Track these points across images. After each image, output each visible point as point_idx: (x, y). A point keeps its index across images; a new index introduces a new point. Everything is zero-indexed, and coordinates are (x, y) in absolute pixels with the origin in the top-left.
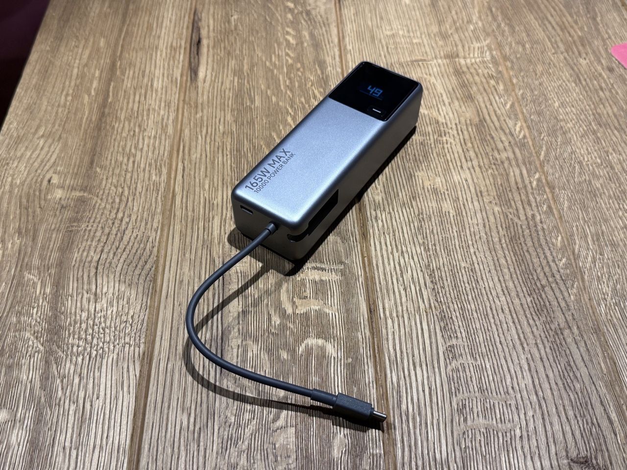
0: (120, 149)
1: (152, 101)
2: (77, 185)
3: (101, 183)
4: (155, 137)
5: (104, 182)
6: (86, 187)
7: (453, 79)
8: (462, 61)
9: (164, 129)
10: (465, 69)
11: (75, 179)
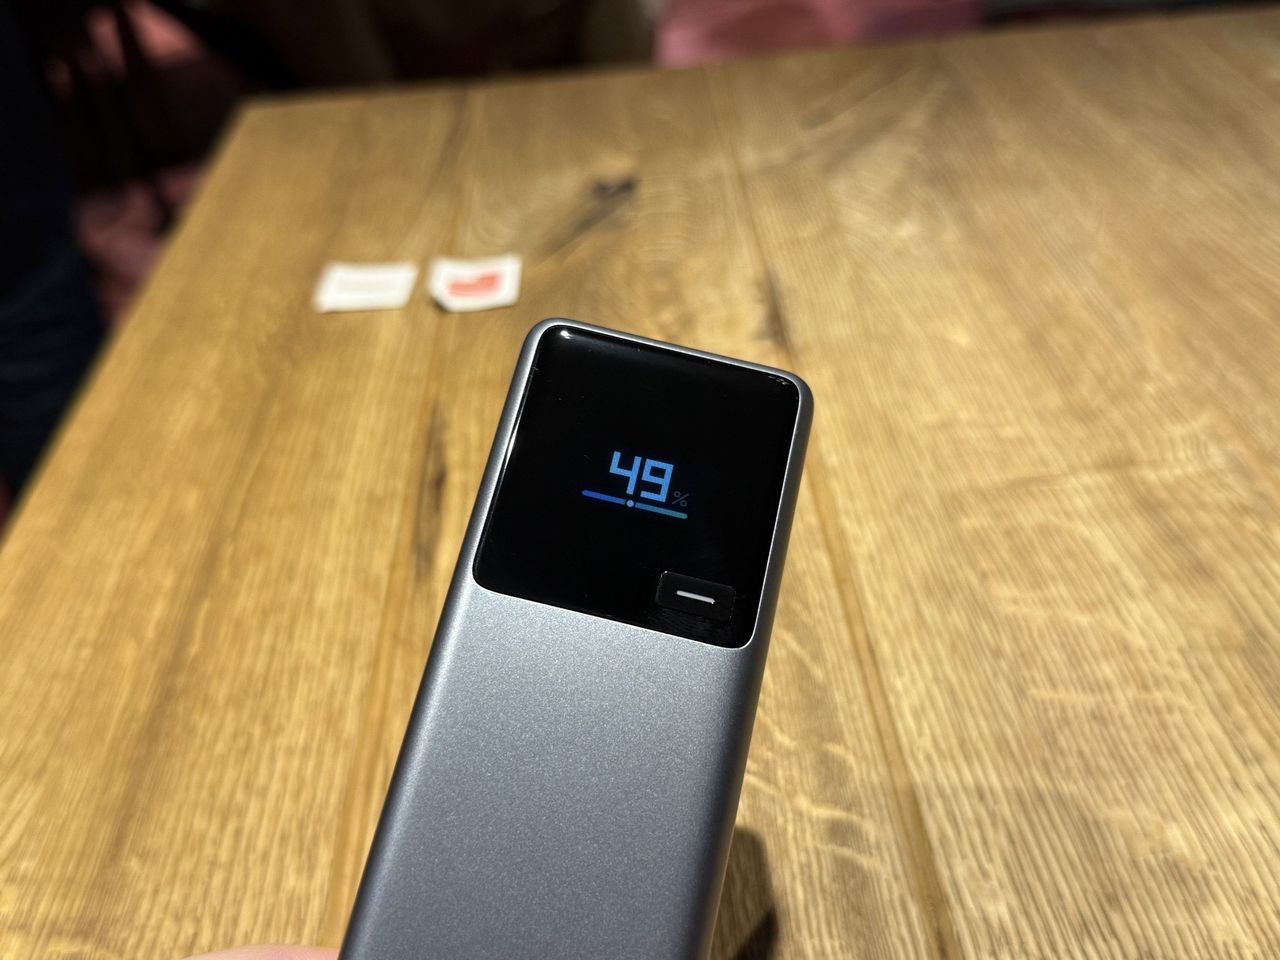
0: (205, 794)
1: (308, 645)
2: (67, 918)
3: (135, 908)
4: (306, 749)
5: (145, 905)
6: (92, 924)
7: (1140, 523)
8: (1150, 475)
9: (333, 721)
10: (1163, 495)
11: (65, 897)
